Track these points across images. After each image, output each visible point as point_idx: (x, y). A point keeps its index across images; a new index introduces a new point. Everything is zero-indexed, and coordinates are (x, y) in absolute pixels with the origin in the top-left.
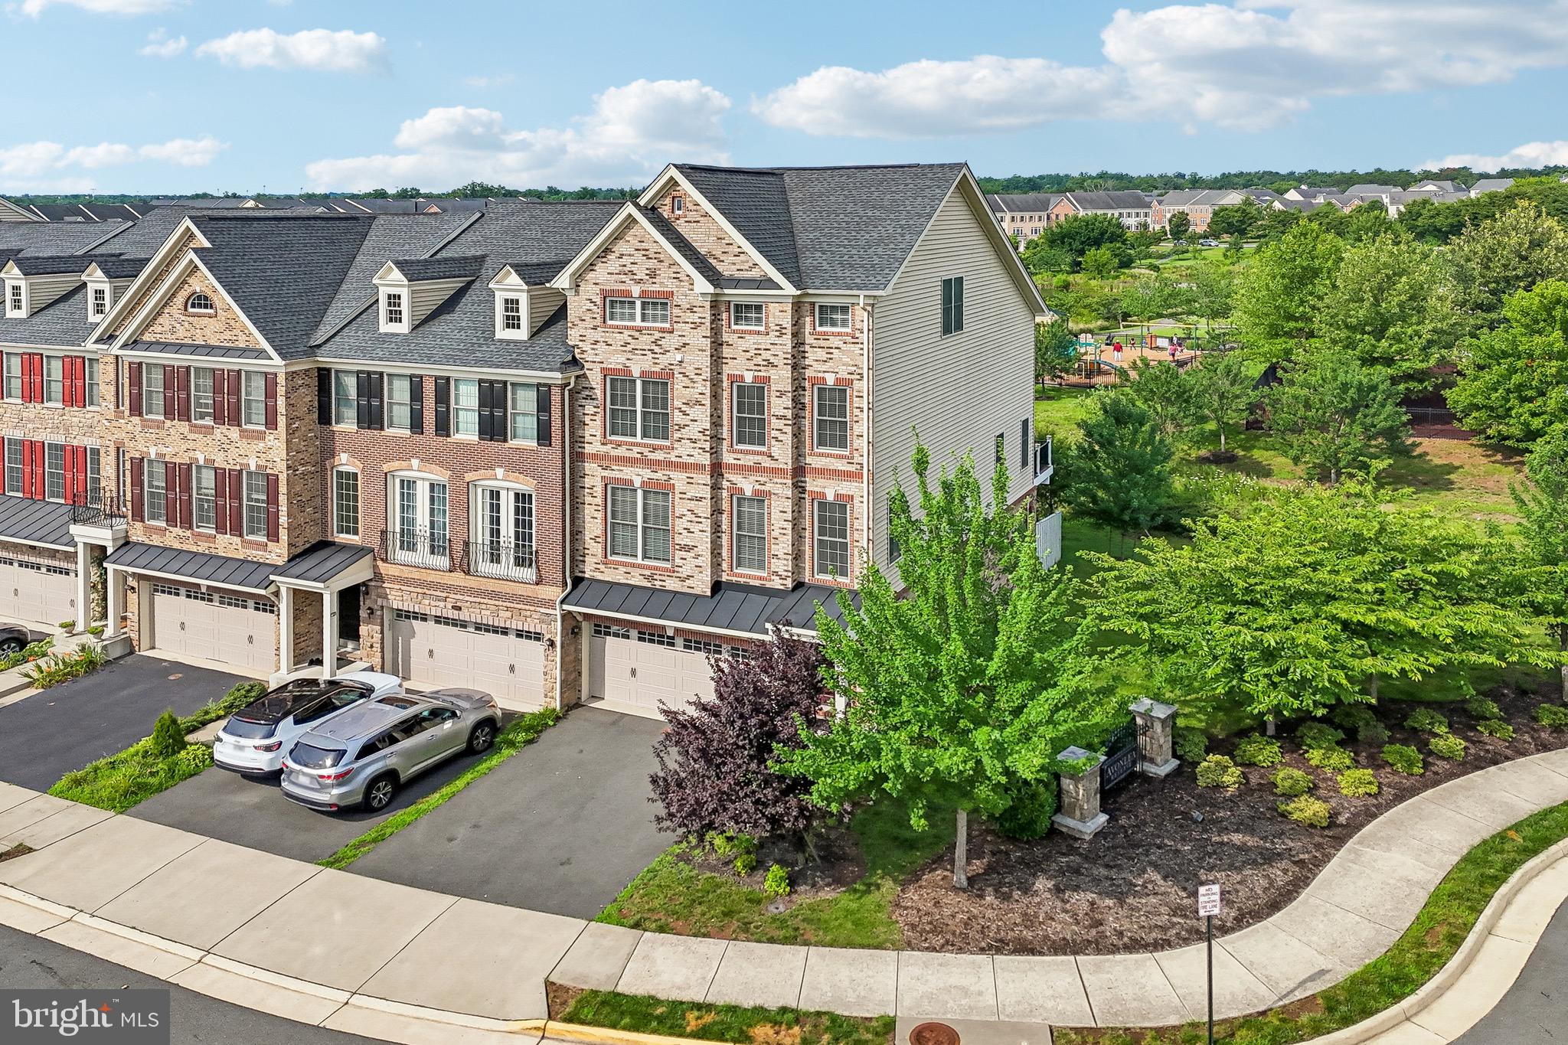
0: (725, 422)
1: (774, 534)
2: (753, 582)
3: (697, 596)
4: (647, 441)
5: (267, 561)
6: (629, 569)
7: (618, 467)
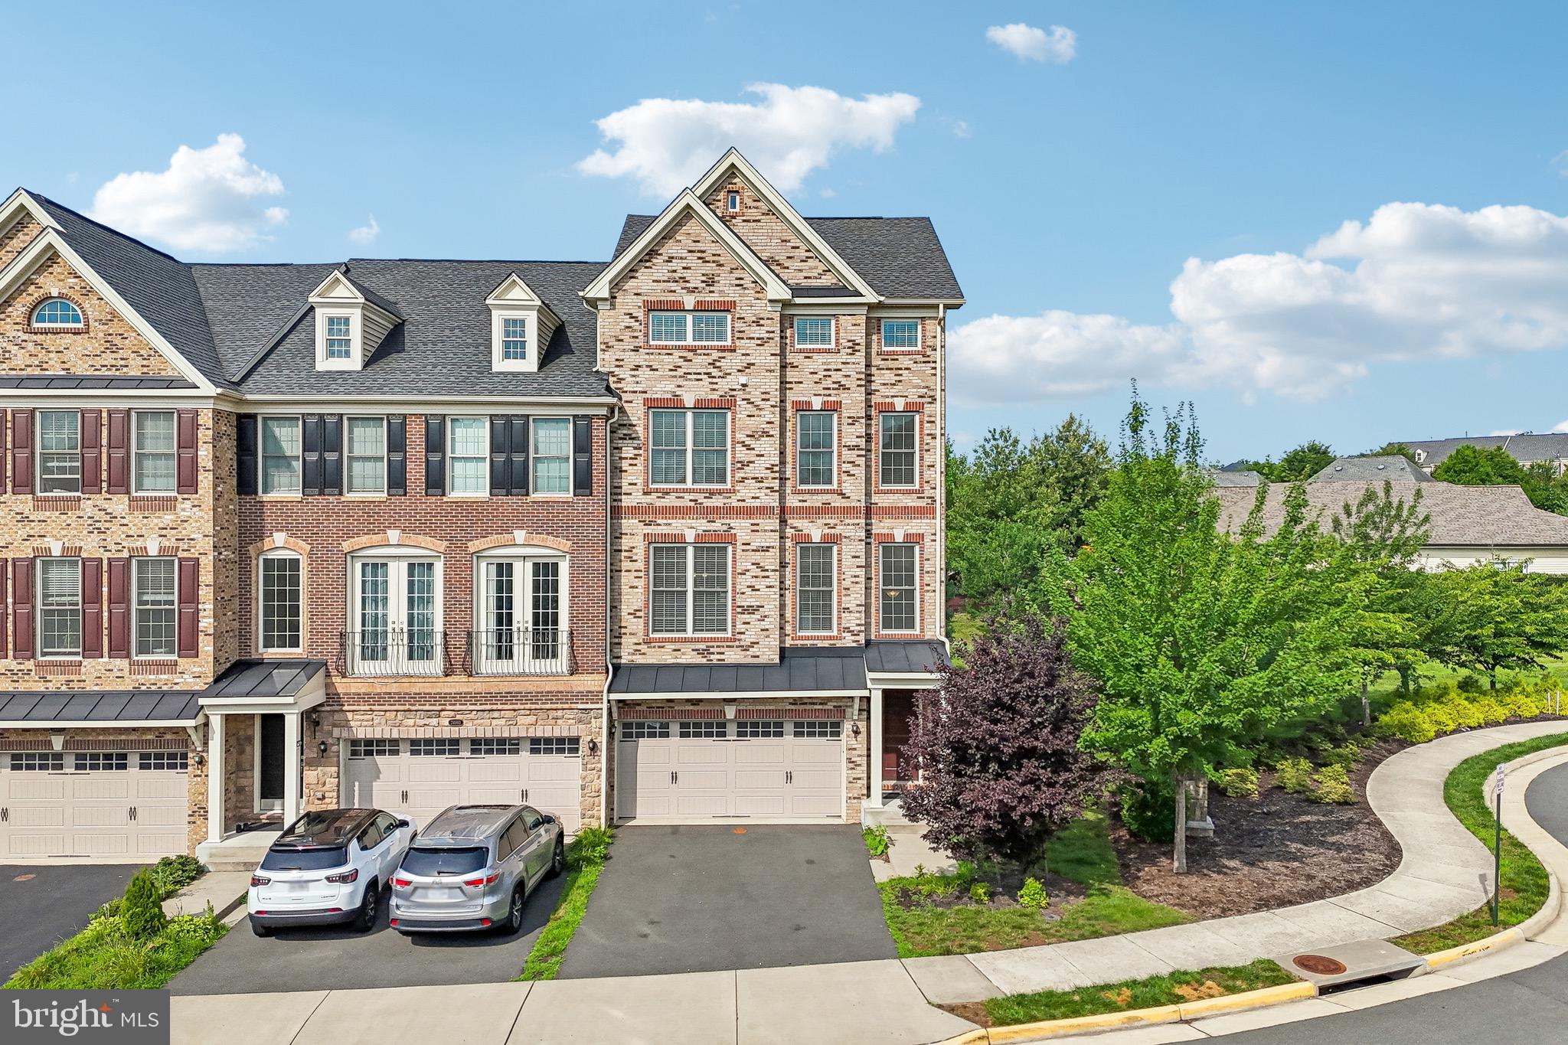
0: (789, 459)
1: (846, 584)
2: (820, 644)
3: (765, 666)
4: (697, 486)
5: (176, 688)
6: (677, 646)
7: (665, 521)
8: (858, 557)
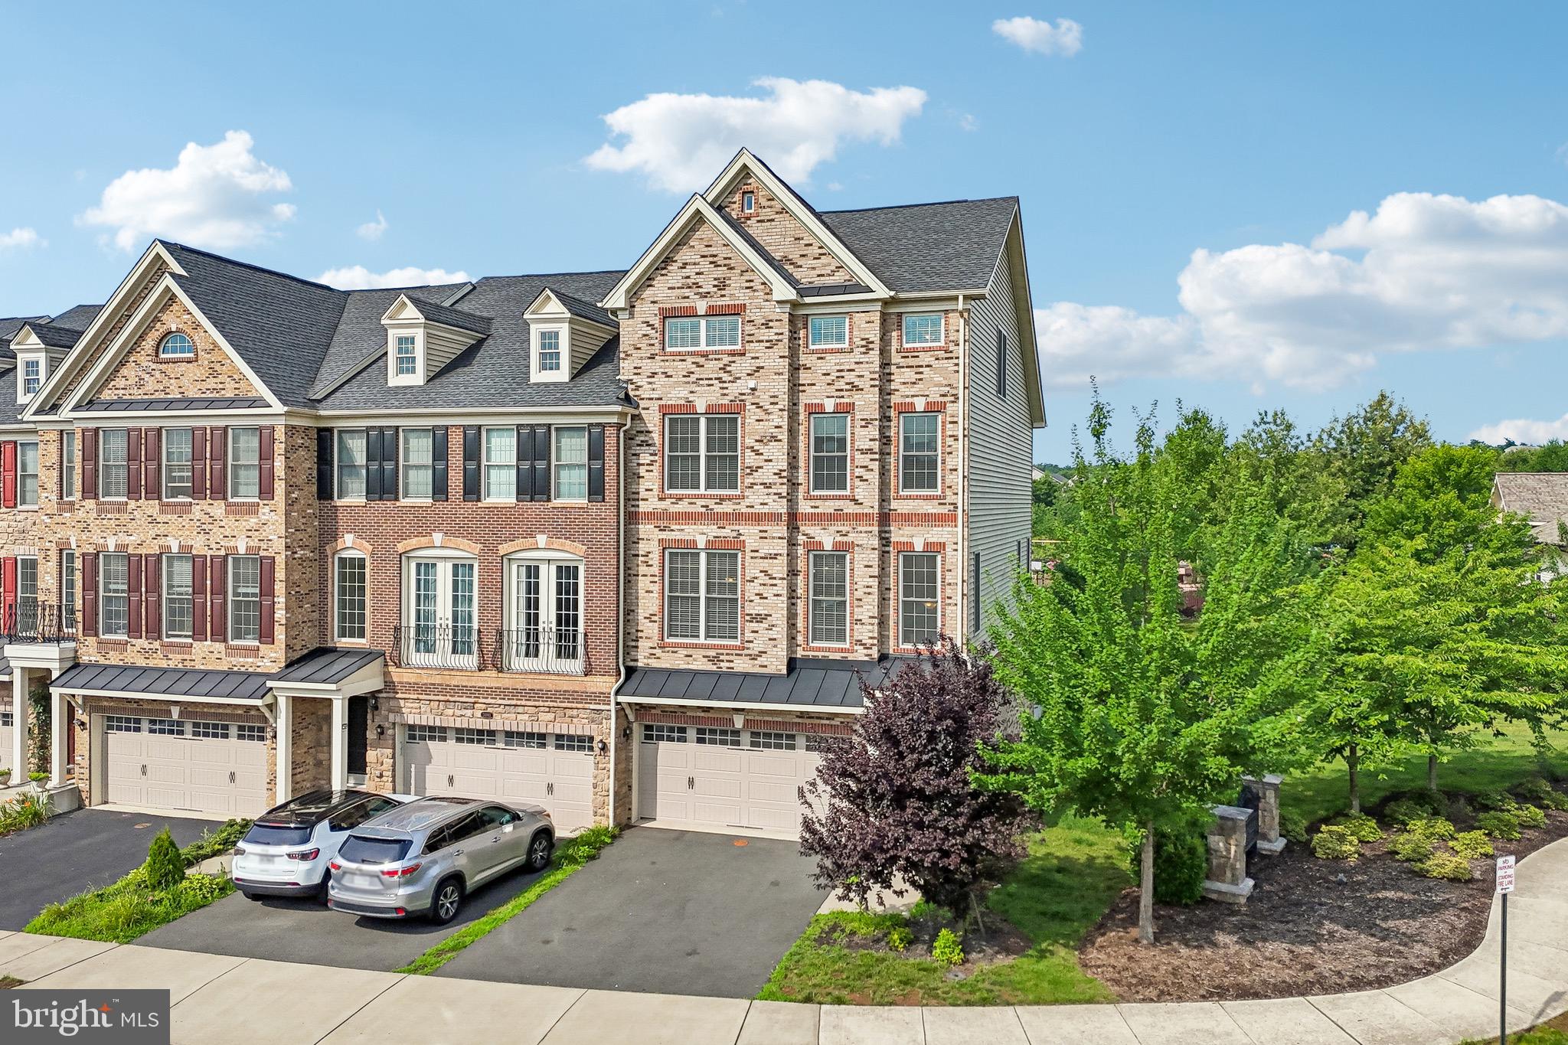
0: (802, 463)
1: (858, 594)
2: (832, 656)
3: (771, 677)
4: (710, 492)
5: (259, 670)
6: (690, 651)
7: (678, 527)
8: (871, 566)
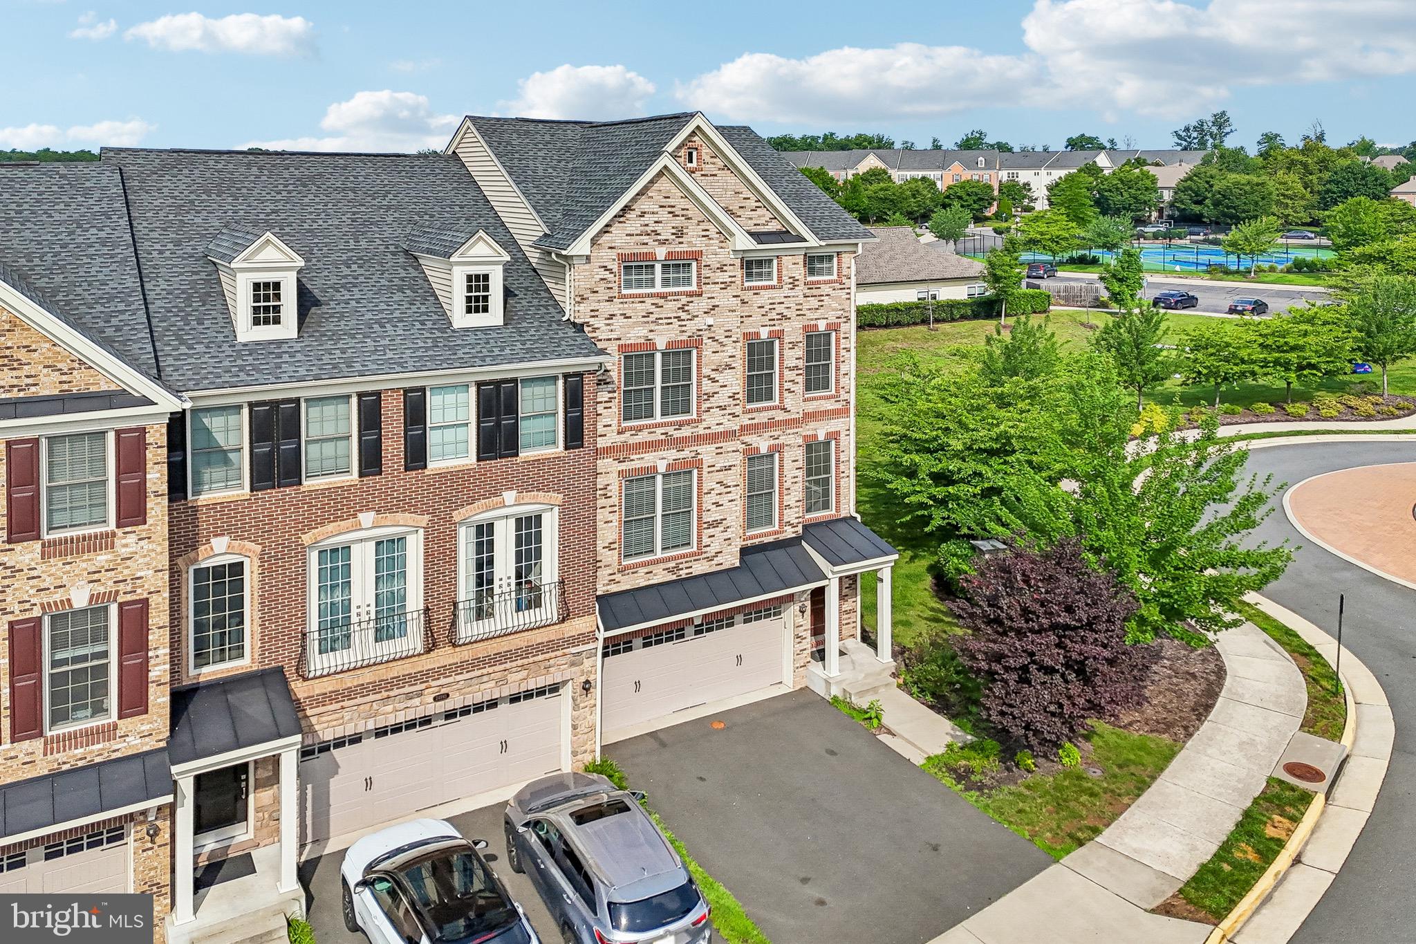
1: (787, 484)
2: (767, 540)
4: (669, 419)
7: (638, 456)
8: (796, 461)
